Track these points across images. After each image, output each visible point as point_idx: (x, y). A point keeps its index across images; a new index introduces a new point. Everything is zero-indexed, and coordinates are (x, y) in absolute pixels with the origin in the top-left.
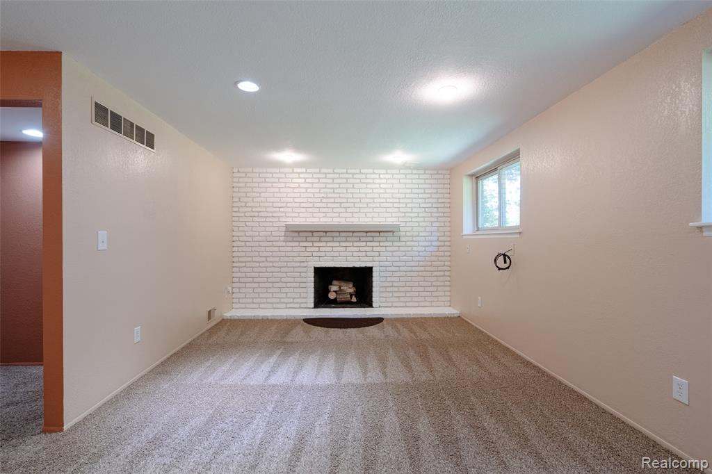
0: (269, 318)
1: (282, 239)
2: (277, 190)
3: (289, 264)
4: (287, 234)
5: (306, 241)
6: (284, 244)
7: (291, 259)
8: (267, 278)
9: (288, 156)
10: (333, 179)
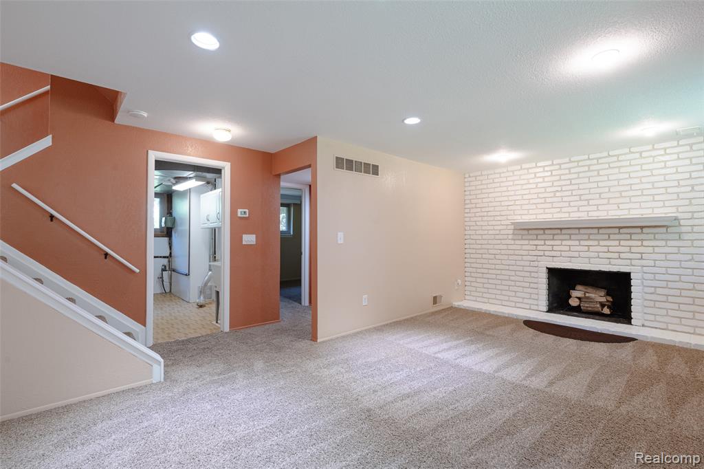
0: (492, 313)
1: (510, 237)
2: (505, 189)
3: (518, 263)
4: (516, 232)
5: (537, 239)
6: (513, 242)
7: (520, 258)
8: (496, 275)
9: (502, 156)
10: (569, 169)
